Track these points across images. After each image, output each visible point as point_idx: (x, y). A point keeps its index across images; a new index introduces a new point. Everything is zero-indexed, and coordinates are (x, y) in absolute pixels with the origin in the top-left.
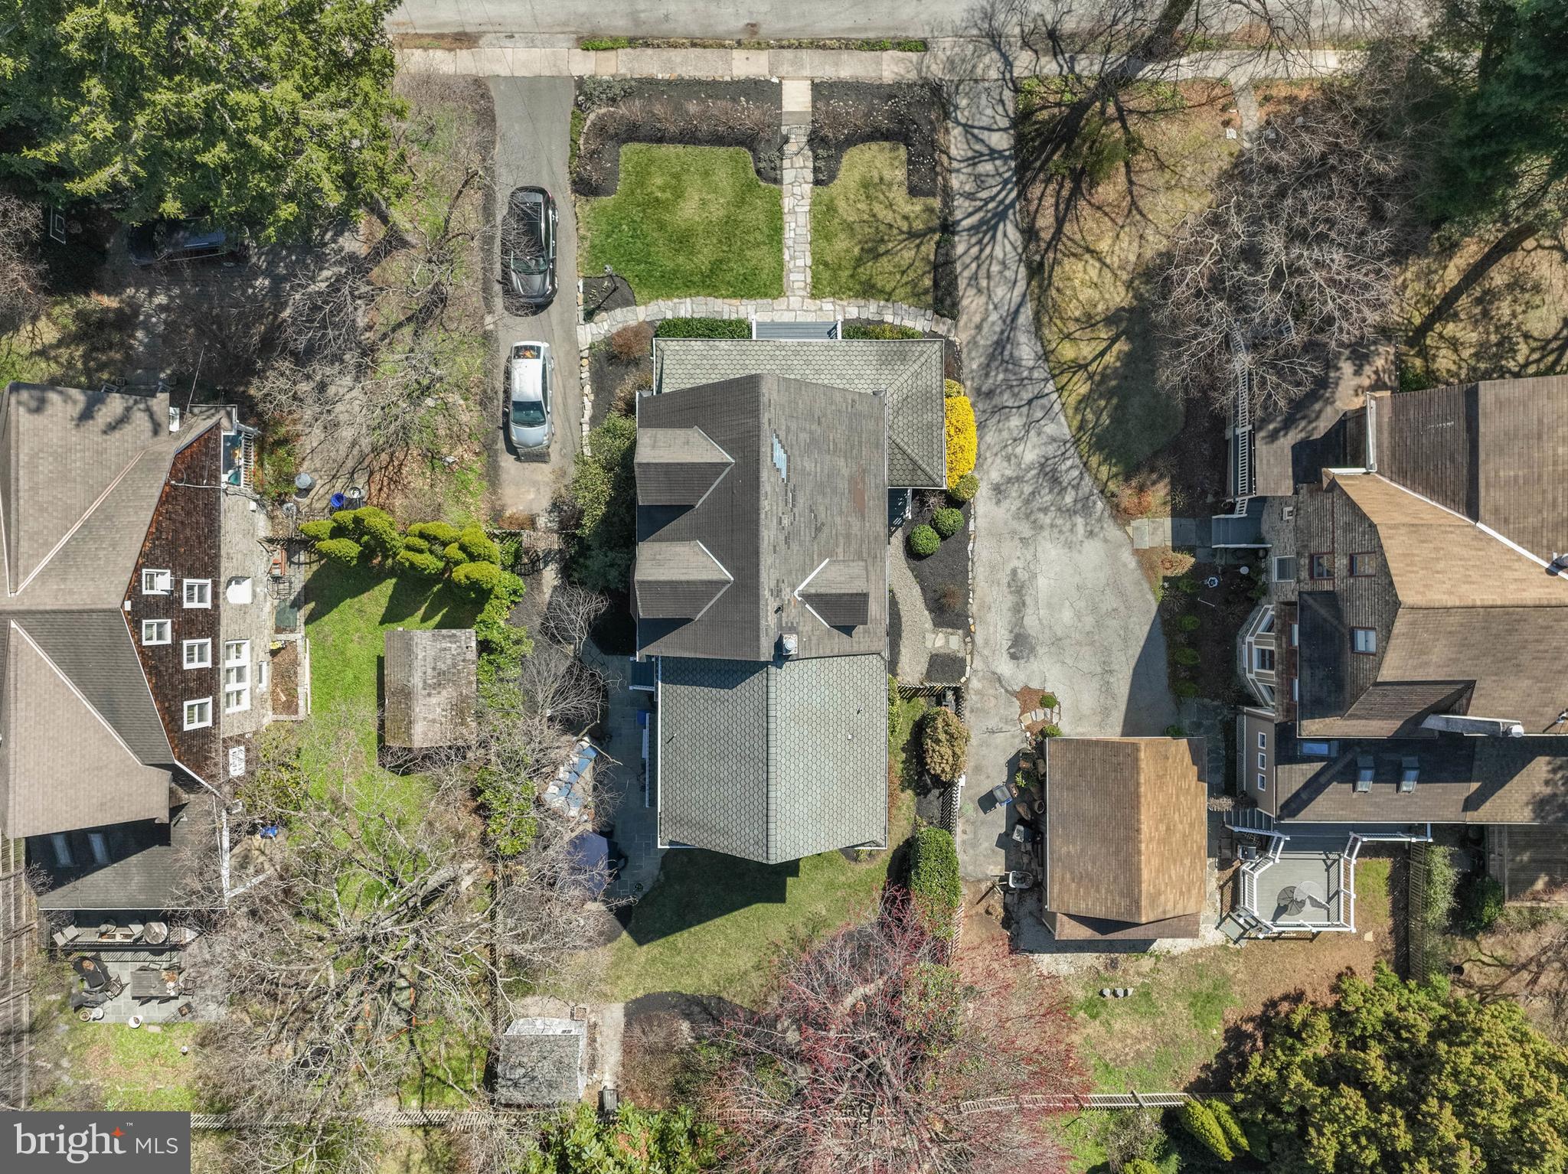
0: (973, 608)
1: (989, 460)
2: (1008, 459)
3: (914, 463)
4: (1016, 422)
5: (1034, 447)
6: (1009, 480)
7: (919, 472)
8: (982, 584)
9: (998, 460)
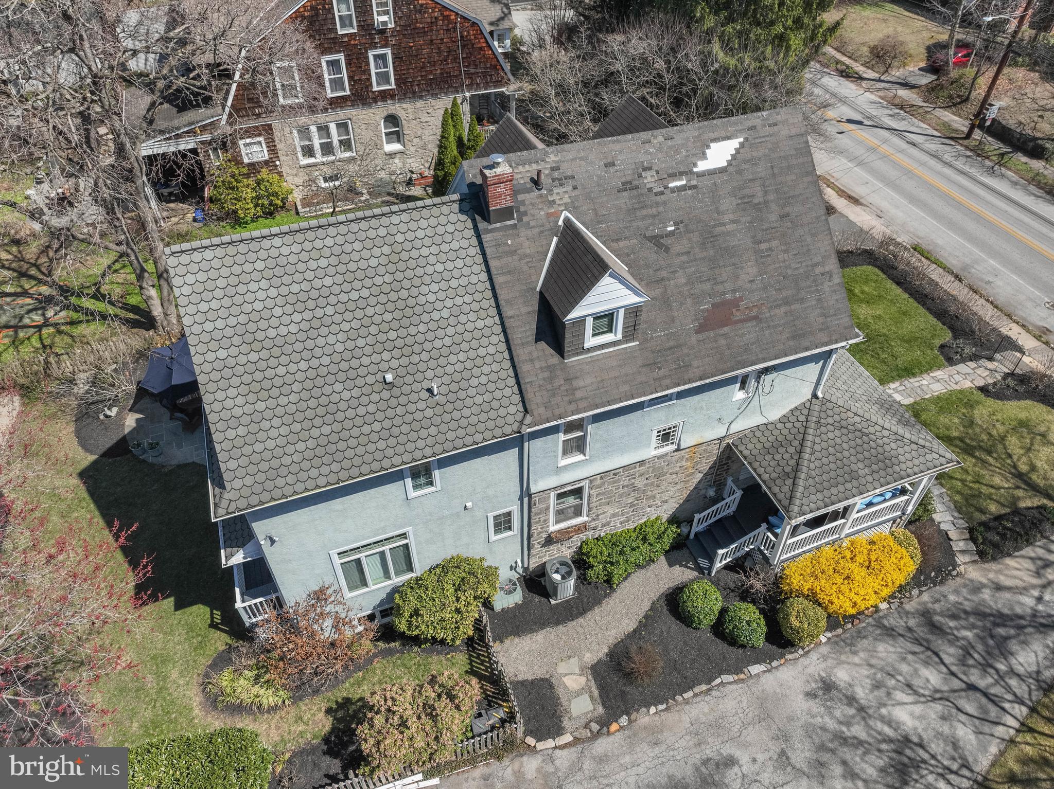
0: (647, 717)
1: (856, 660)
2: (877, 686)
3: (797, 469)
4: (932, 677)
5: (921, 718)
6: (851, 700)
7: (789, 482)
8: (686, 719)
9: (865, 671)
